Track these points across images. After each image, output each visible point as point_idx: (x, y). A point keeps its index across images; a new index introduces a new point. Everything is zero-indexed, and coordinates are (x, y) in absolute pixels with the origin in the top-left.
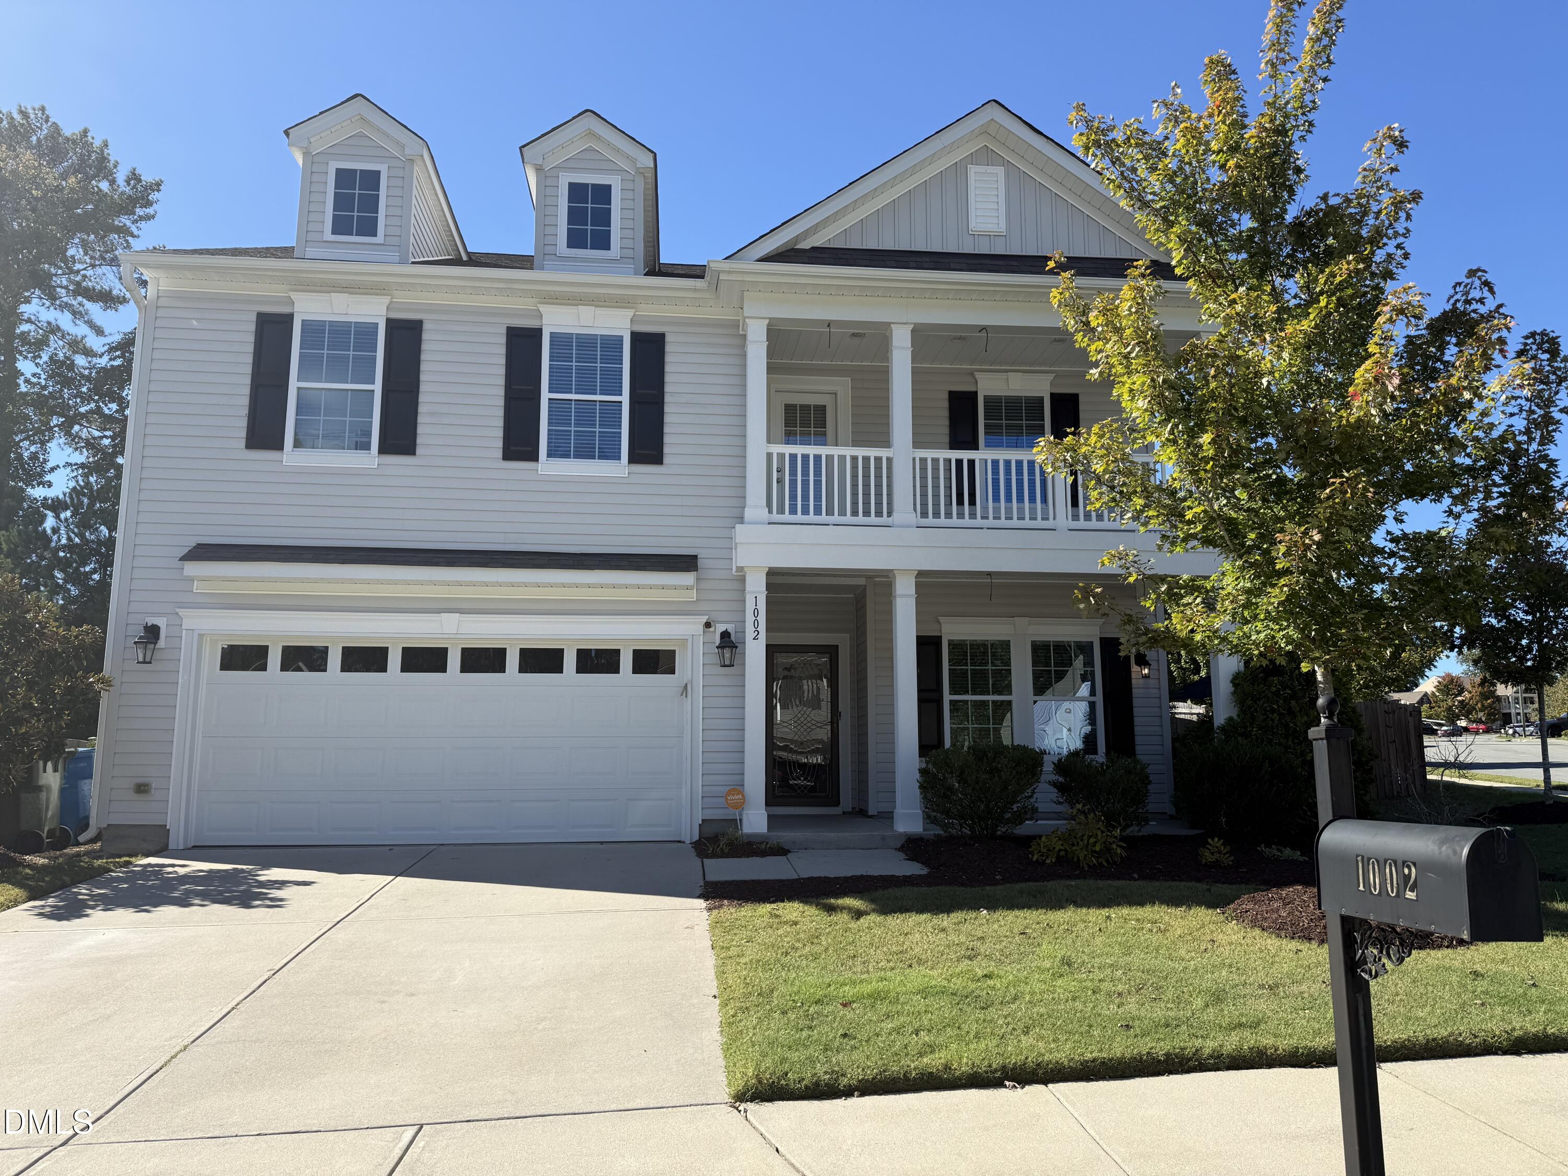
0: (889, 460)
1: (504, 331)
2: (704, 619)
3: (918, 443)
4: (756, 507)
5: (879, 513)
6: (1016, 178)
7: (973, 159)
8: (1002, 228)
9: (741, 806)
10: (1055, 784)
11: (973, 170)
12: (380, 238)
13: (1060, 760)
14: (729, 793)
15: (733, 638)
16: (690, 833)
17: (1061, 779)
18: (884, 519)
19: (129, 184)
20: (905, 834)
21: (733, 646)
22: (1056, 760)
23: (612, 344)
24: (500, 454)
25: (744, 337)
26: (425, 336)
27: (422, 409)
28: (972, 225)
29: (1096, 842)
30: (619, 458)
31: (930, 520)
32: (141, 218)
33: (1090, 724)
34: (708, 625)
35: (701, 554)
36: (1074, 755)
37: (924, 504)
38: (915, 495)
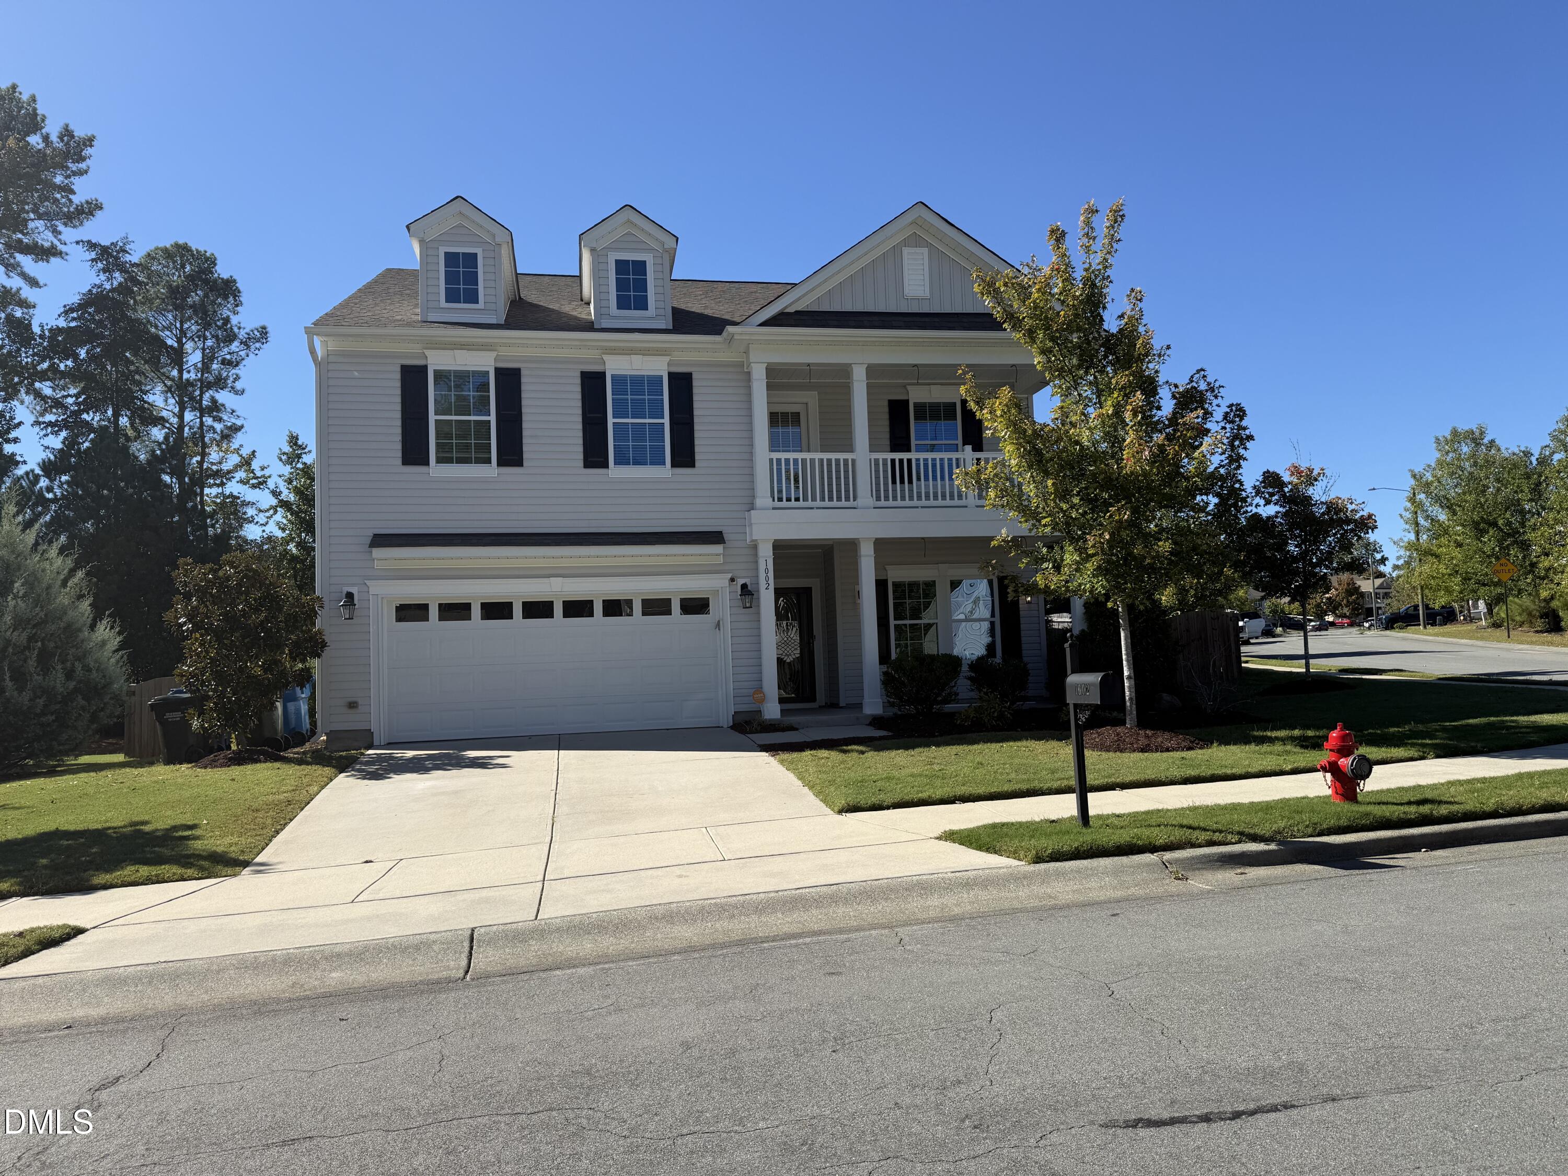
0: (853, 461)
1: (579, 374)
2: (729, 576)
3: (872, 449)
4: (763, 498)
5: (847, 499)
6: (936, 256)
7: (906, 243)
8: (927, 294)
9: (763, 700)
10: (969, 678)
11: (906, 251)
12: (481, 305)
13: (972, 662)
14: (754, 694)
15: (749, 588)
16: (726, 720)
17: (973, 675)
18: (851, 503)
19: (62, 141)
20: (872, 715)
21: (750, 594)
22: (970, 663)
23: (656, 381)
24: (581, 464)
25: (749, 373)
26: (523, 380)
27: (525, 433)
28: (906, 292)
29: (994, 712)
30: (664, 464)
31: (883, 503)
32: (75, 174)
33: (990, 636)
34: (732, 580)
35: (725, 530)
36: (981, 659)
37: (878, 491)
38: (871, 484)
